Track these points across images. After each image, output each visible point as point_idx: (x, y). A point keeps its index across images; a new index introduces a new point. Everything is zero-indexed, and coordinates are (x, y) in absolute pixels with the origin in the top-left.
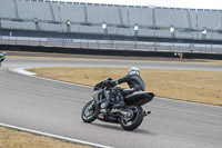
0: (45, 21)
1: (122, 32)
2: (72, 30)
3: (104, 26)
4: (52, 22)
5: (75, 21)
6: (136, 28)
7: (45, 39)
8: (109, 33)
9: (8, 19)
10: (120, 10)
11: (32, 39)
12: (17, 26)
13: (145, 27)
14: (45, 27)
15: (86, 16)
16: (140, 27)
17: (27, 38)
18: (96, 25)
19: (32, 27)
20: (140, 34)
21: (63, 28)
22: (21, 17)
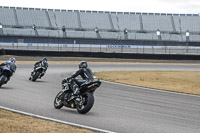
0: (105, 30)
2: (129, 38)
3: (158, 33)
4: (111, 31)
5: (132, 29)
6: (188, 34)
7: (105, 46)
8: (163, 39)
9: (72, 29)
10: (172, 18)
11: (93, 46)
12: (80, 35)
13: (195, 33)
14: (105, 35)
15: (142, 24)
16: (191, 33)
17: (88, 46)
18: (150, 32)
19: (93, 35)
20: (191, 40)
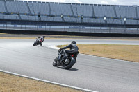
0: (68, 16)
1: (116, 22)
2: (85, 21)
4: (72, 17)
5: (86, 15)
6: (125, 19)
7: (68, 27)
8: (108, 22)
9: (45, 15)
11: (59, 27)
12: (50, 19)
14: (68, 20)
16: (128, 19)
19: (60, 19)
21: (79, 20)
22: (53, 13)
